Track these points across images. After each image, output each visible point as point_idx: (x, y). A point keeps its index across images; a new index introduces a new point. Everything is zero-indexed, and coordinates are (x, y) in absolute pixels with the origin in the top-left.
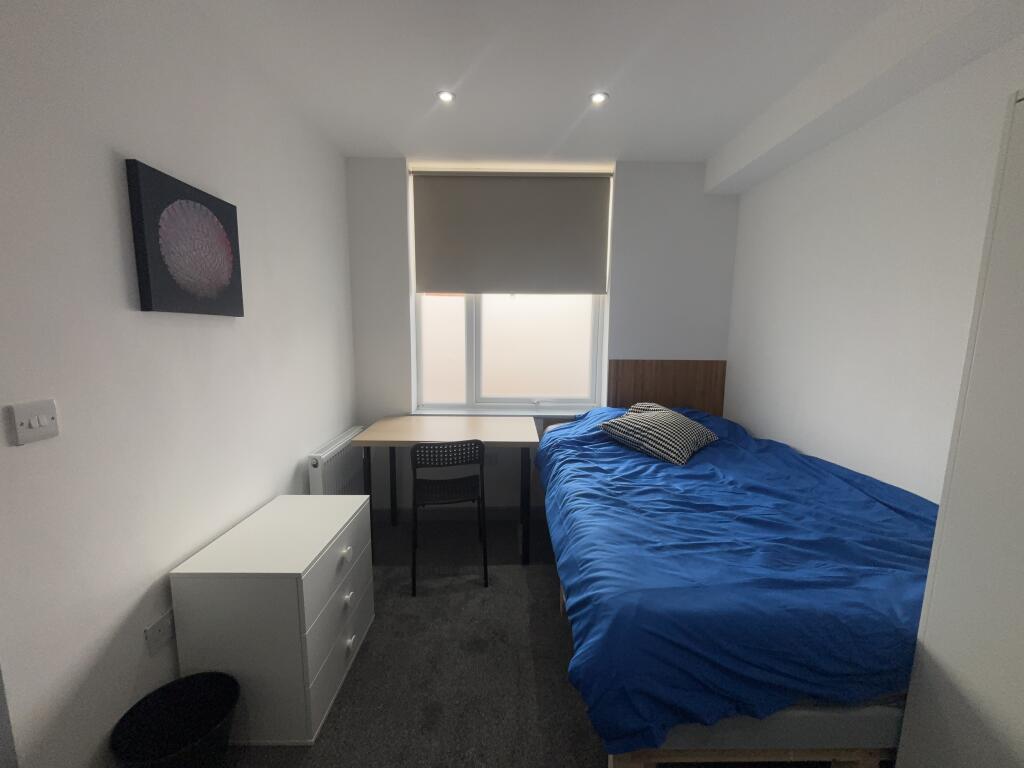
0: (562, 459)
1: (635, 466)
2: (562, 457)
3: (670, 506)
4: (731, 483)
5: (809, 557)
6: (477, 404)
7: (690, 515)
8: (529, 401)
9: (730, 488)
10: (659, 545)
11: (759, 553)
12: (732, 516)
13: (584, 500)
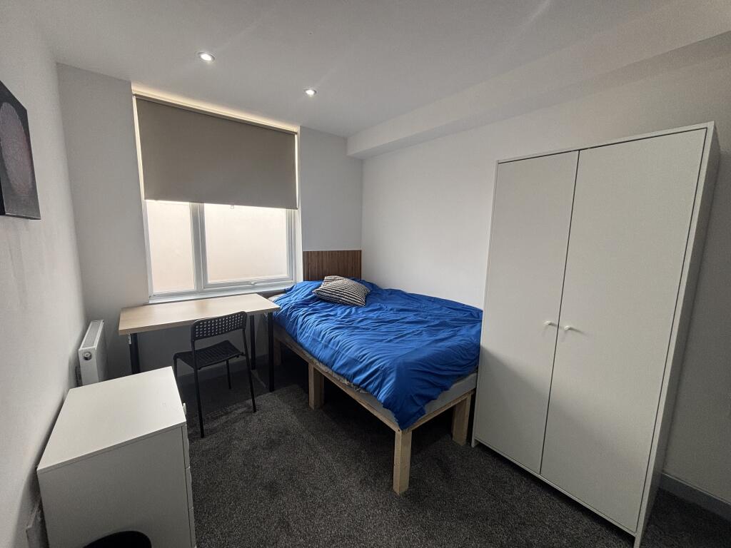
0: (303, 315)
1: (345, 311)
2: (301, 313)
3: (378, 324)
4: (391, 310)
5: (439, 330)
6: (204, 289)
7: (388, 326)
8: (247, 283)
9: (392, 312)
10: (389, 339)
11: (424, 332)
12: (403, 322)
13: (337, 331)
